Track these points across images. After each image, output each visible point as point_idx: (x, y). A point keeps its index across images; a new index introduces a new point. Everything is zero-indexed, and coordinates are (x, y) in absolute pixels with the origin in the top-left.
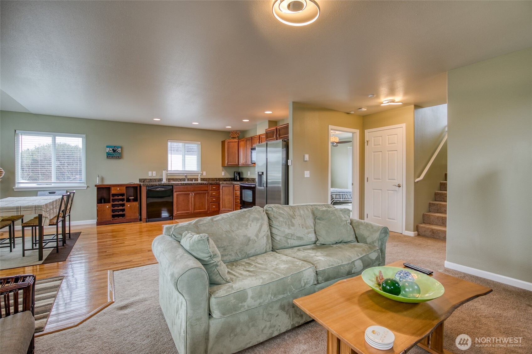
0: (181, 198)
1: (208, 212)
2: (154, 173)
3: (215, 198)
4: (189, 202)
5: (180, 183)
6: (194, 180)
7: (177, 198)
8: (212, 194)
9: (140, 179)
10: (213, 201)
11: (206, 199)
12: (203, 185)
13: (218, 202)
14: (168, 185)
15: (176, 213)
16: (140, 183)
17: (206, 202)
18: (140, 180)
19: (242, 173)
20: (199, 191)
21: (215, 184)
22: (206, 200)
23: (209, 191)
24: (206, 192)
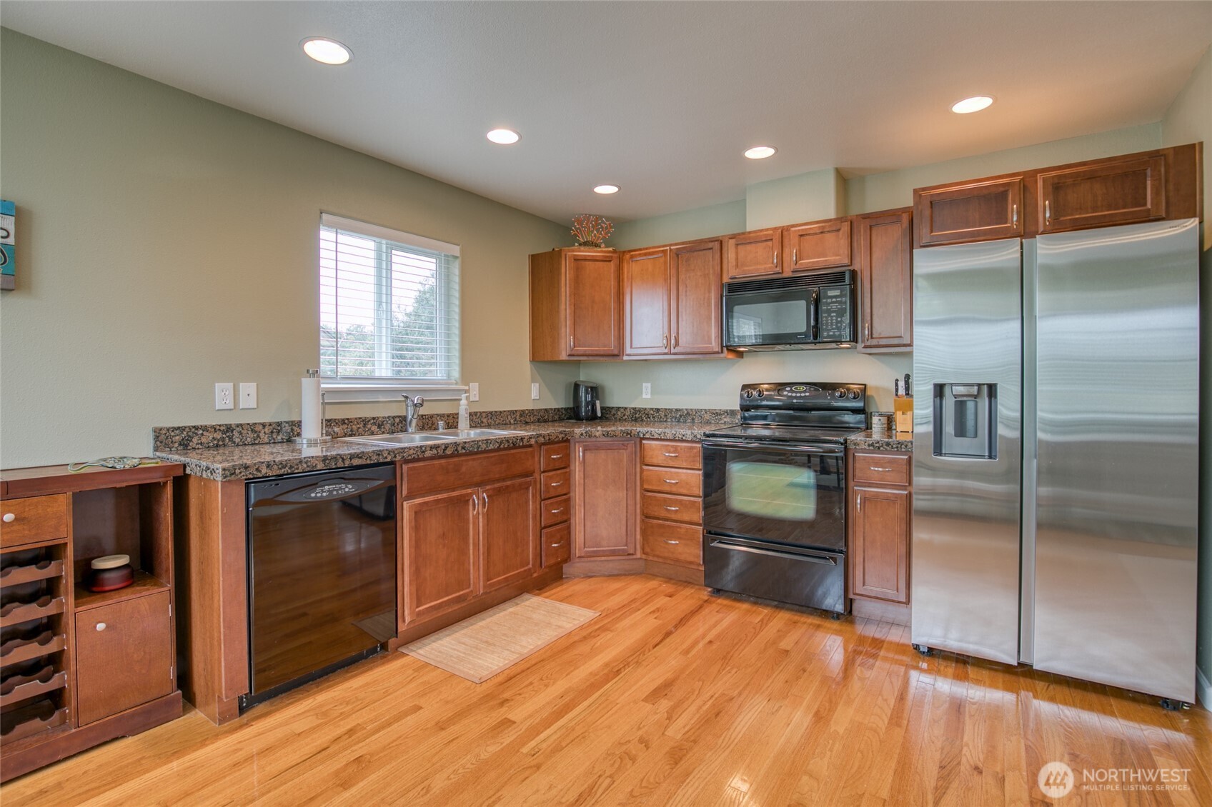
0: (435, 524)
1: (535, 575)
2: (248, 391)
3: (559, 503)
4: (467, 543)
5: (432, 448)
6: (441, 423)
7: (416, 528)
8: (548, 486)
9: (158, 433)
10: (552, 522)
11: (527, 512)
12: (520, 447)
13: (566, 521)
14: (375, 459)
15: (411, 613)
16: (177, 458)
17: (527, 526)
18: (162, 438)
19: (603, 388)
20: (504, 480)
21: (559, 442)
22: (528, 519)
23: (536, 475)
24: (528, 479)
